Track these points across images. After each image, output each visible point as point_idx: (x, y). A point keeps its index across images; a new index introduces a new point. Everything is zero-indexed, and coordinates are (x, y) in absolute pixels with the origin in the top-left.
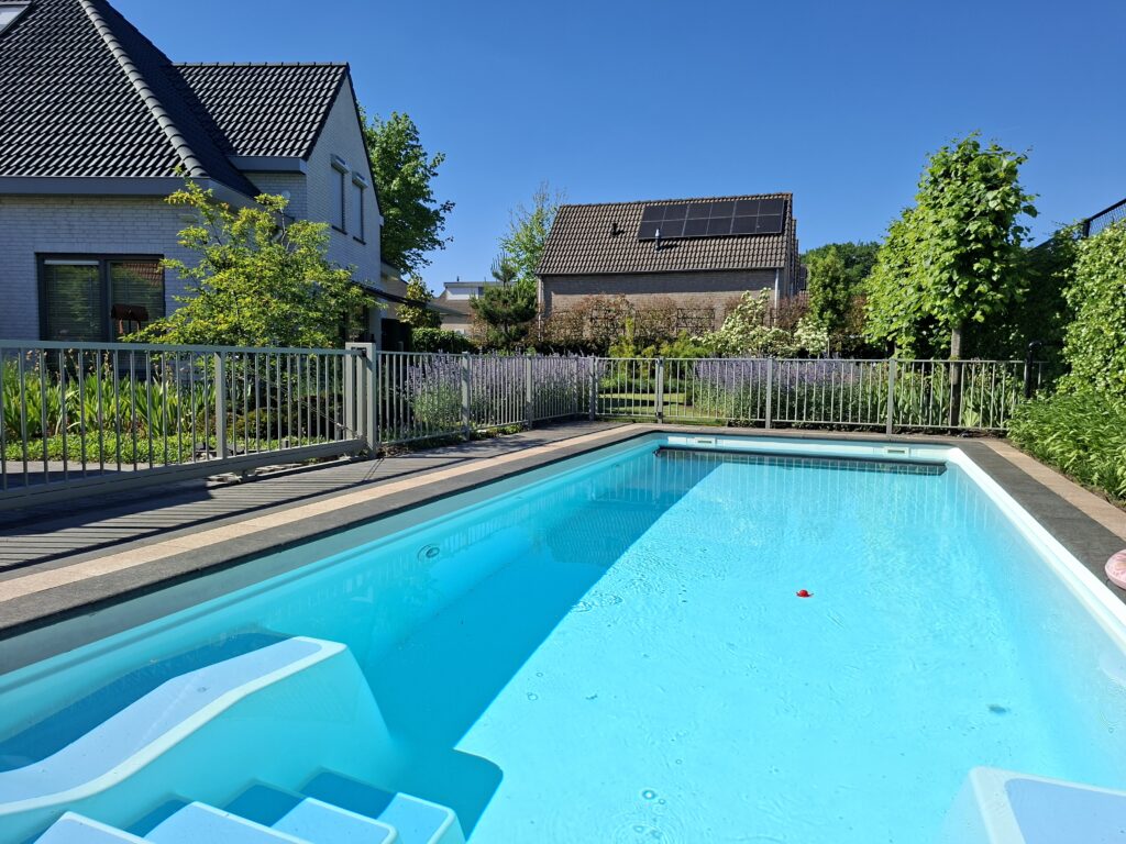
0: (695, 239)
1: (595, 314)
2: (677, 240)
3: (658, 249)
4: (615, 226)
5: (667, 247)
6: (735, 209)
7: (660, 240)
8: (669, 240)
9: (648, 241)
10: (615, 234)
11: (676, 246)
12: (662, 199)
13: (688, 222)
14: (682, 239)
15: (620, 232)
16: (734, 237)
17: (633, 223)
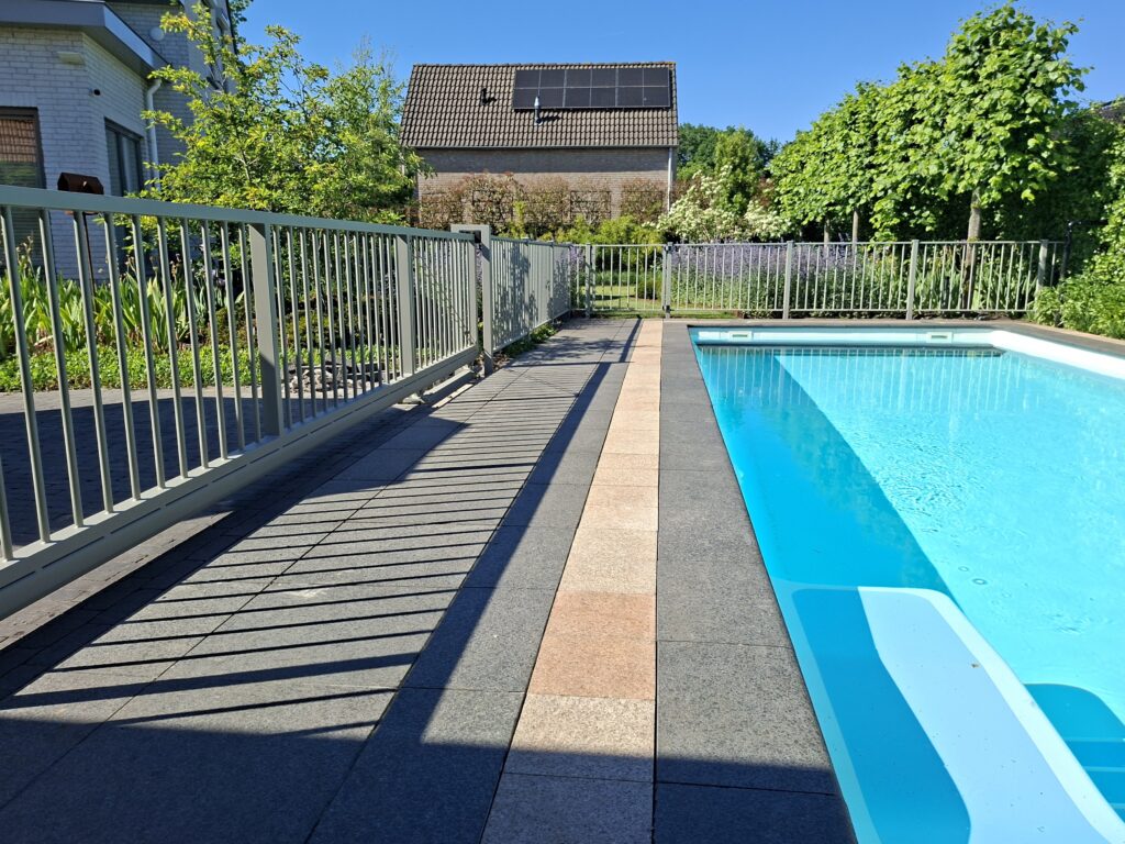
0: (577, 110)
1: (477, 195)
2: (558, 111)
3: (539, 121)
4: (484, 91)
5: (548, 119)
6: (617, 77)
7: (540, 110)
8: (550, 111)
9: (526, 111)
10: (486, 101)
11: (558, 118)
12: (535, 63)
13: (568, 90)
14: (564, 110)
15: (490, 100)
16: (620, 110)
17: (505, 89)
